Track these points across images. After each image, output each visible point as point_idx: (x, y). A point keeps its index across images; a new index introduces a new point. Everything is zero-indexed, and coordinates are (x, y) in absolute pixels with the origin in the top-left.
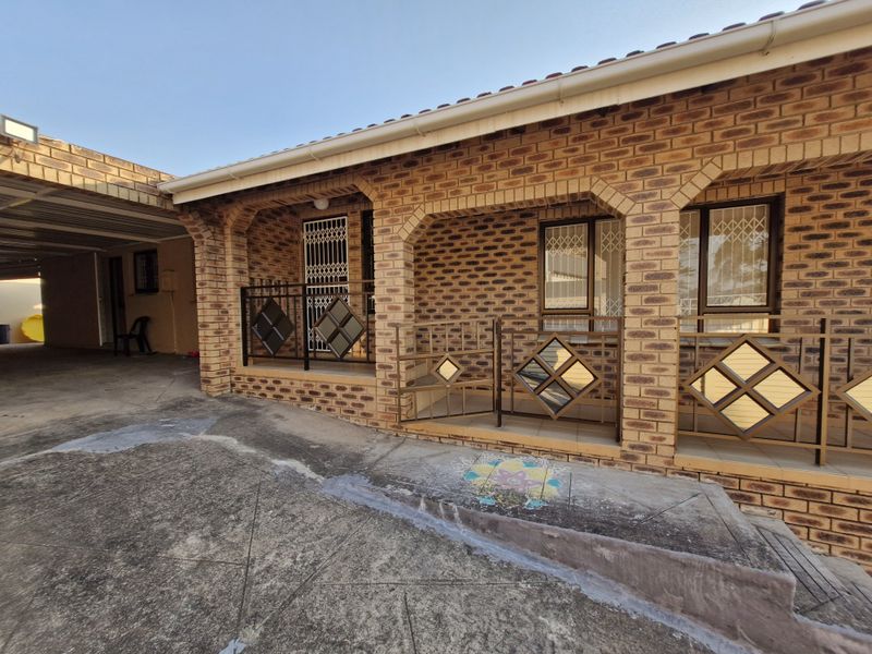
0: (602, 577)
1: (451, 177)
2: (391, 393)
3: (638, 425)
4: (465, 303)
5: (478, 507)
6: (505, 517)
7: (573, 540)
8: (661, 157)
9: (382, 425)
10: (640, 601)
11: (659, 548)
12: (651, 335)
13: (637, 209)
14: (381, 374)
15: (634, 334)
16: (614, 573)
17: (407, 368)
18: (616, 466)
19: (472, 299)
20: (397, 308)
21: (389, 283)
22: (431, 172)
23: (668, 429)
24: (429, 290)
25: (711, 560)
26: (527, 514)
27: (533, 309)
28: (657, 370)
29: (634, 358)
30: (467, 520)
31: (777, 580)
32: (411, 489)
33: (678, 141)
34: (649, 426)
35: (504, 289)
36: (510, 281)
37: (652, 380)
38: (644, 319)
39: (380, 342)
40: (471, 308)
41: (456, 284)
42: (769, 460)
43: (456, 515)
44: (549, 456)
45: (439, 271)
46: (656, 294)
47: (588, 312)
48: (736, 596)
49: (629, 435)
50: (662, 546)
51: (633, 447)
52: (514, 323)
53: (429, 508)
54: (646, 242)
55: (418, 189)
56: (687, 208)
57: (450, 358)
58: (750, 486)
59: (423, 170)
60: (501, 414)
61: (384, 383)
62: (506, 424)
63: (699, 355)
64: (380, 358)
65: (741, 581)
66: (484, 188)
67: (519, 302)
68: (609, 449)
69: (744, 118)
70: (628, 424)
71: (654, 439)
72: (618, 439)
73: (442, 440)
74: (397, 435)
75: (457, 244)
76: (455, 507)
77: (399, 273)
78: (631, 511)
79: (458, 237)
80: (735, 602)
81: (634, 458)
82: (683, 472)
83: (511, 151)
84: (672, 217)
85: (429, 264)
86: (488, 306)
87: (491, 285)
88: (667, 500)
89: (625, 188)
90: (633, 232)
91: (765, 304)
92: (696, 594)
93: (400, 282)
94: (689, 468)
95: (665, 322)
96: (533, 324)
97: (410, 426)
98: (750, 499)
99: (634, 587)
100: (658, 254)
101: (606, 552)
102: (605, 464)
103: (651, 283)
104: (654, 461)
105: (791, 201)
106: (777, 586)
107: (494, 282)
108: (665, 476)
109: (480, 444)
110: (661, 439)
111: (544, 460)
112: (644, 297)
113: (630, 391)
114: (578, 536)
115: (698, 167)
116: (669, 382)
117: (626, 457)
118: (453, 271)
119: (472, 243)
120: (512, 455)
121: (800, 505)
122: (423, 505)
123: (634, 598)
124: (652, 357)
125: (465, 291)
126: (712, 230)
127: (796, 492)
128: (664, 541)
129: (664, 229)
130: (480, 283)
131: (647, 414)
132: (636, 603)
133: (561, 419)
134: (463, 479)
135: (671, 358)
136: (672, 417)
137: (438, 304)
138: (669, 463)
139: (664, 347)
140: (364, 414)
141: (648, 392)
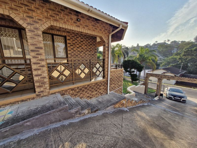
0: (28, 130)
3: (39, 87)
7: (15, 127)
8: (34, 14)
10: (40, 128)
11: (43, 114)
12: (39, 63)
13: (29, 27)
15: (34, 63)
16: (33, 127)
18: (35, 99)
23: (47, 86)
25: (54, 110)
28: (42, 72)
29: (35, 70)
31: (65, 107)
33: (39, 12)
34: (42, 86)
37: (41, 75)
38: (37, 59)
42: (67, 86)
44: (10, 105)
46: (39, 53)
48: (60, 114)
49: (37, 90)
50: (44, 113)
51: (39, 92)
54: (34, 38)
56: (44, 33)
58: (64, 92)
63: (51, 68)
65: (60, 111)
68: (33, 95)
69: (54, 13)
70: (37, 87)
71: (44, 89)
72: (35, 92)
78: (37, 108)
80: (60, 115)
81: (40, 95)
82: (52, 94)
84: (40, 33)
88: (47, 101)
90: (29, 34)
91: (66, 57)
92: (52, 118)
94: (53, 92)
95: (43, 60)
98: (65, 94)
99: (38, 127)
100: (38, 42)
101: (28, 124)
102: (32, 99)
103: (37, 49)
104: (45, 94)
105: (68, 38)
106: (66, 108)
108: (48, 96)
110: (46, 88)
111: (8, 107)
112: (36, 53)
113: (36, 78)
114: (17, 124)
115: (45, 21)
116: (46, 74)
117: (37, 95)
121: (71, 92)
123: (38, 129)
124: (41, 69)
127: (71, 90)
128: (44, 112)
129: (38, 35)
131: (41, 83)
132: (39, 130)
135: (45, 69)
136: (48, 83)
138: (49, 93)
139: (43, 66)
141: (41, 78)
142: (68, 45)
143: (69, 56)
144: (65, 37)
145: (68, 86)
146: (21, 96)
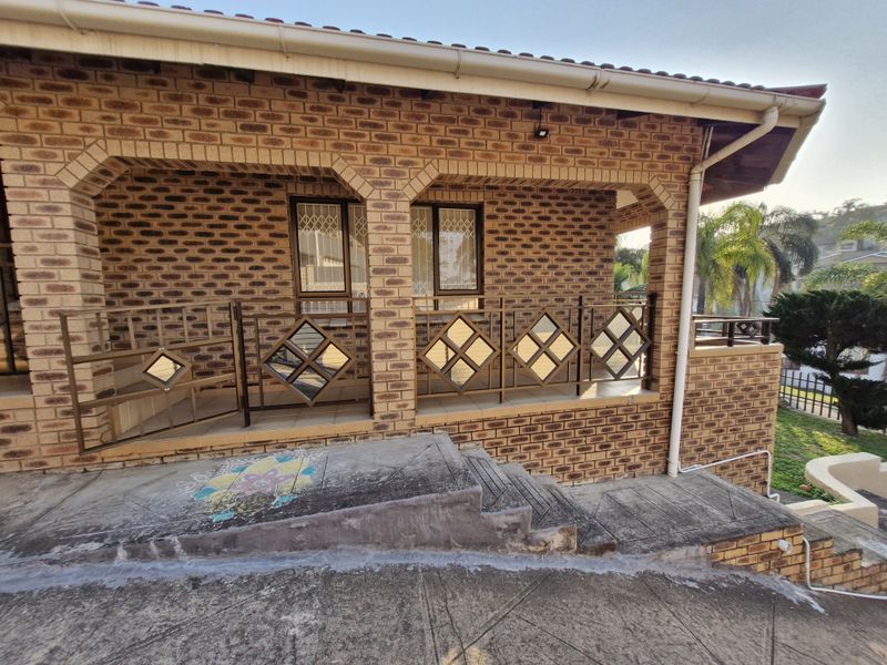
0: (351, 547)
1: (148, 110)
2: (66, 413)
3: (387, 397)
4: (199, 285)
5: (210, 526)
6: (244, 528)
7: (321, 523)
8: (394, 148)
9: (54, 462)
10: (384, 553)
11: (396, 501)
12: (393, 314)
13: (376, 195)
14: (41, 389)
15: (380, 314)
16: (363, 538)
17: (95, 374)
18: (371, 439)
19: (207, 279)
20: (66, 289)
21: (45, 249)
22: (114, 96)
23: (409, 396)
24: (139, 266)
25: (433, 496)
26: (272, 514)
27: (288, 292)
28: (399, 345)
29: (380, 336)
30: (193, 549)
31: (472, 493)
32: (101, 539)
33: (406, 137)
34: (395, 396)
35: (251, 268)
36: (258, 260)
37: (394, 355)
38: (387, 300)
39: (34, 341)
40: (207, 290)
41: (182, 260)
42: (473, 405)
43: (178, 548)
44: (307, 445)
45: (153, 242)
46: (395, 277)
47: (346, 295)
48: (449, 515)
49: (380, 407)
50: (401, 498)
51: (383, 418)
52: (266, 308)
53: (133, 554)
54: (386, 228)
55: (91, 115)
56: (415, 203)
57: (167, 353)
58: (465, 428)
59: (100, 90)
60: (248, 412)
61: (50, 401)
62: (256, 422)
63: (429, 330)
64: (36, 365)
65: (452, 504)
66: (202, 138)
67: (270, 284)
68: (364, 424)
69: (451, 131)
70: (378, 397)
71: (399, 406)
72: (371, 413)
73: (165, 460)
74: (85, 471)
75: (180, 208)
76: (175, 539)
77: (65, 236)
78: (378, 475)
79: (180, 199)
80: (449, 522)
81: (385, 427)
82: (423, 430)
83: (237, 99)
84: (405, 207)
85: (136, 231)
86: (232, 289)
87: (233, 263)
88: (409, 456)
89: (364, 172)
90: (373, 217)
91: (475, 288)
92: (424, 528)
93: (68, 249)
94: (426, 425)
95: (403, 302)
96: (289, 307)
97: (109, 453)
98: (465, 438)
99: (379, 544)
100: (394, 239)
101: (353, 522)
102: (360, 439)
103: (391, 266)
104: (402, 426)
105: (488, 210)
106: (472, 496)
107: (236, 260)
108: (409, 436)
109: (222, 452)
110: (405, 406)
111: (301, 450)
112: (386, 279)
113: (379, 367)
114: (326, 517)
115: (421, 165)
116: (408, 355)
117: (379, 427)
118: (175, 242)
119: (202, 208)
120: (265, 454)
121: (491, 434)
122: (122, 553)
123: (379, 552)
124: (394, 334)
125: (195, 267)
126: (441, 226)
127: (490, 425)
128: (401, 493)
129: (399, 218)
130: (218, 260)
131: (393, 386)
132: (380, 557)
133: (317, 404)
134: (192, 500)
135: (409, 334)
136: (412, 385)
137: (155, 285)
138: (412, 425)
139: (403, 324)
140: (13, 454)
141: (393, 366)
142: (488, 239)
143: (488, 281)
144: (478, 209)
145: (480, 408)
146: (334, 423)
